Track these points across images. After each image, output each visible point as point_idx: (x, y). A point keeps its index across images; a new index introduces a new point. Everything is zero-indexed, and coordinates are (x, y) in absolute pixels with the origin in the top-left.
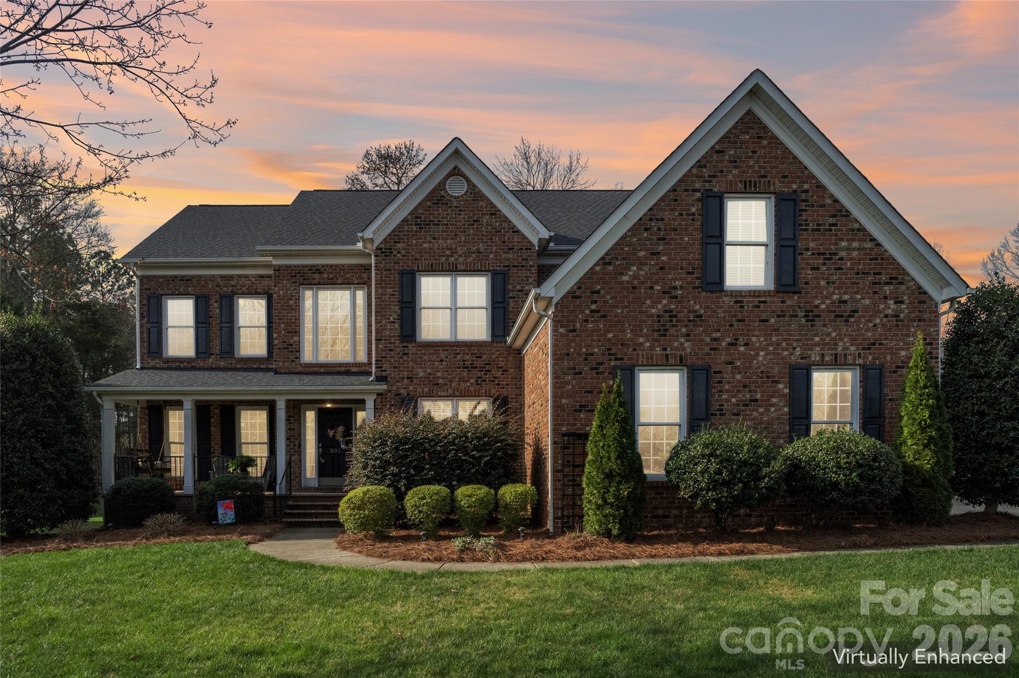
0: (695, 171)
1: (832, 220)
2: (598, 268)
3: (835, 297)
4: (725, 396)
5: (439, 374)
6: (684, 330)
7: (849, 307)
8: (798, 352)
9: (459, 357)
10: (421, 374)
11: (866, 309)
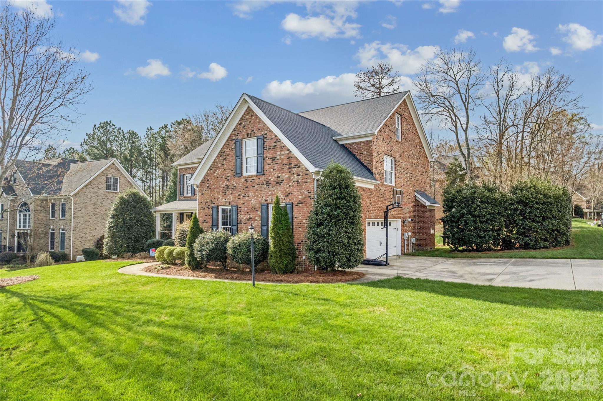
0: (233, 133)
1: (275, 144)
2: (209, 172)
3: (276, 175)
4: (242, 217)
6: (231, 192)
7: (280, 179)
8: (264, 198)
11: (287, 179)
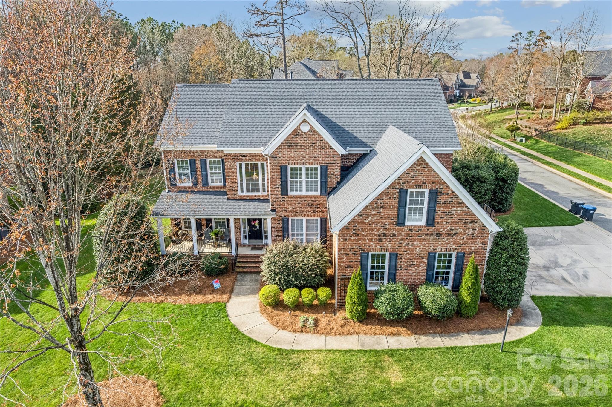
0: (397, 181)
1: (451, 200)
2: (356, 218)
3: (449, 228)
4: (402, 263)
5: (298, 209)
6: (388, 240)
7: (454, 232)
8: (432, 247)
9: (306, 202)
10: (290, 209)
11: (461, 232)
